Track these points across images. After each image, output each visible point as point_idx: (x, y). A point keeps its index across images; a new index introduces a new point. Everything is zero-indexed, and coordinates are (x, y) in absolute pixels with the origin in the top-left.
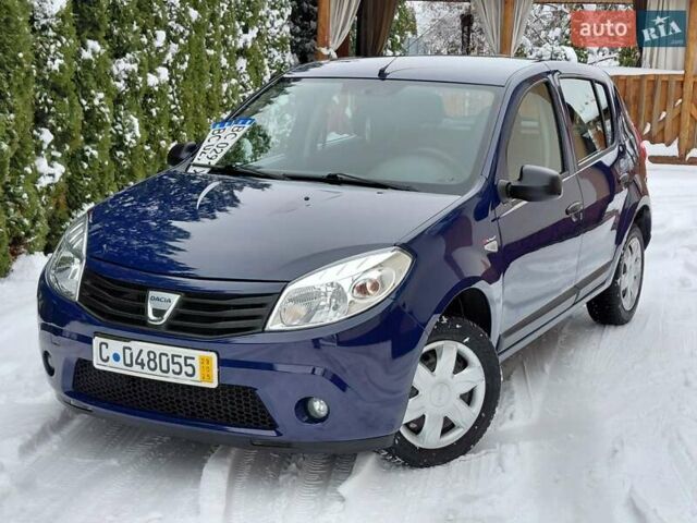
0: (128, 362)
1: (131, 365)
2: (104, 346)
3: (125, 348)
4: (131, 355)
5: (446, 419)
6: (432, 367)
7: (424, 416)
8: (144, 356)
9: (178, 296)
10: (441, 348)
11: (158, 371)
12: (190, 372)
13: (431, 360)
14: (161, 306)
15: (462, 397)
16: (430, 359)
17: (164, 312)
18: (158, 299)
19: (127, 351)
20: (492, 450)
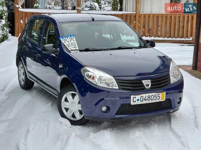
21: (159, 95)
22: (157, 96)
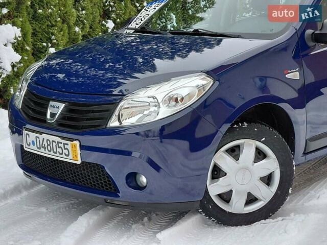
0: (39, 146)
1: (39, 148)
2: (28, 136)
3: (37, 137)
4: (39, 141)
5: (249, 194)
6: (237, 158)
7: (231, 191)
8: (45, 142)
9: (64, 105)
10: (243, 144)
11: (52, 153)
12: (67, 154)
13: (236, 153)
14: (54, 110)
15: (262, 179)
16: (234, 152)
17: (56, 114)
18: (53, 107)
19: (37, 139)
20: (287, 218)
21: (66, 146)
22: (62, 145)
